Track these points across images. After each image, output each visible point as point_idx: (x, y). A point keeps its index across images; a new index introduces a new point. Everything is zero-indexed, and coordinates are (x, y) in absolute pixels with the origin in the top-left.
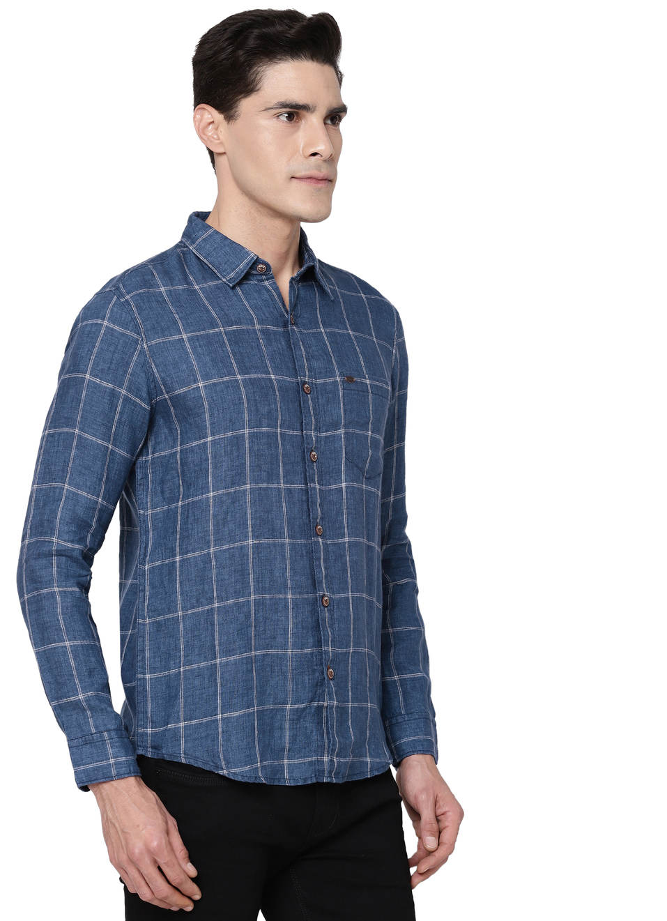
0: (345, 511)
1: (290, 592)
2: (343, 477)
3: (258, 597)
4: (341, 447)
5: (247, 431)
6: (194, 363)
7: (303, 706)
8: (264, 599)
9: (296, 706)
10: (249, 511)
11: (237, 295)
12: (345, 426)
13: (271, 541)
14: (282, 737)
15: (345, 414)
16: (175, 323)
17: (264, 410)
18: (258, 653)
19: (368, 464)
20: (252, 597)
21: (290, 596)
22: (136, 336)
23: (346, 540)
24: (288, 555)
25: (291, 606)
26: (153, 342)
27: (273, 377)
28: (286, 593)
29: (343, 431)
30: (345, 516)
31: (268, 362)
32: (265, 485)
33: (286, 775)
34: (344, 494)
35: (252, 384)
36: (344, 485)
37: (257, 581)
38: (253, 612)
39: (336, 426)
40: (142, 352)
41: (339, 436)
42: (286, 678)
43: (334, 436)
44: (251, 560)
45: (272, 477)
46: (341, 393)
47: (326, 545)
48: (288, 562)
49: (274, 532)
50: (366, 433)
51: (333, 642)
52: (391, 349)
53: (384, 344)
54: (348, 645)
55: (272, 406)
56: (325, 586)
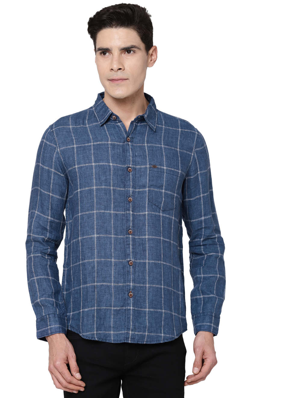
0: (147, 224)
1: (113, 258)
2: (147, 209)
3: (98, 260)
4: (146, 196)
5: (95, 187)
6: (76, 157)
7: (118, 308)
8: (101, 261)
9: (115, 308)
10: (95, 222)
11: (104, 129)
12: (149, 187)
13: (105, 236)
14: (110, 322)
15: (149, 181)
16: (72, 140)
17: (103, 178)
18: (99, 284)
19: (162, 205)
20: (96, 260)
21: (113, 260)
22: (55, 146)
23: (147, 237)
24: (113, 242)
25: (113, 264)
26: (62, 149)
27: (111, 164)
28: (111, 259)
29: (147, 189)
30: (147, 227)
31: (110, 158)
32: (103, 211)
33: (112, 338)
34: (147, 217)
35: (100, 167)
36: (147, 213)
37: (98, 252)
38: (96, 266)
39: (144, 187)
40: (57, 153)
41: (145, 191)
42: (111, 296)
43: (143, 191)
44: (95, 244)
45: (107, 208)
46: (148, 172)
47: (134, 240)
48: (113, 245)
49: (107, 232)
50: (161, 190)
51: (134, 281)
52: (191, 154)
53: (185, 152)
54: (144, 283)
55: (108, 177)
56: (131, 256)
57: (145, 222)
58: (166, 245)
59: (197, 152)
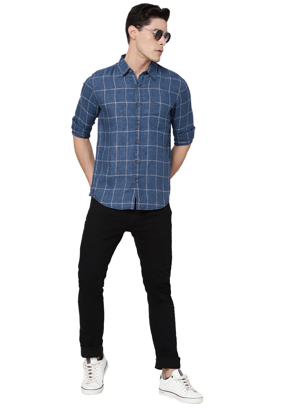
0: (148, 138)
1: (127, 159)
2: (148, 129)
3: (118, 161)
4: (148, 121)
5: (116, 117)
6: (105, 98)
7: (128, 189)
8: (120, 162)
9: (126, 189)
10: (117, 138)
11: (123, 79)
12: (150, 115)
13: (122, 146)
14: (122, 197)
15: (150, 112)
16: (103, 86)
17: (121, 112)
18: (117, 175)
19: (158, 126)
20: (116, 161)
21: (127, 160)
22: (92, 89)
23: (148, 146)
24: (127, 150)
25: (127, 163)
26: (96, 91)
27: (126, 102)
28: (126, 160)
29: (149, 116)
30: (148, 139)
31: (126, 98)
32: (122, 131)
33: (122, 207)
34: (148, 133)
35: (119, 105)
36: (148, 131)
37: (118, 157)
38: (116, 165)
39: (147, 115)
40: (93, 93)
41: (148, 118)
42: (125, 182)
43: (146, 118)
44: (117, 151)
45: (124, 129)
46: (150, 106)
47: (140, 147)
48: (127, 151)
49: (124, 144)
50: (157, 117)
51: (139, 173)
52: (177, 94)
53: (174, 93)
54: (145, 174)
55: (124, 111)
56: (138, 158)
57: (147, 136)
58: (160, 150)
59: (181, 93)
